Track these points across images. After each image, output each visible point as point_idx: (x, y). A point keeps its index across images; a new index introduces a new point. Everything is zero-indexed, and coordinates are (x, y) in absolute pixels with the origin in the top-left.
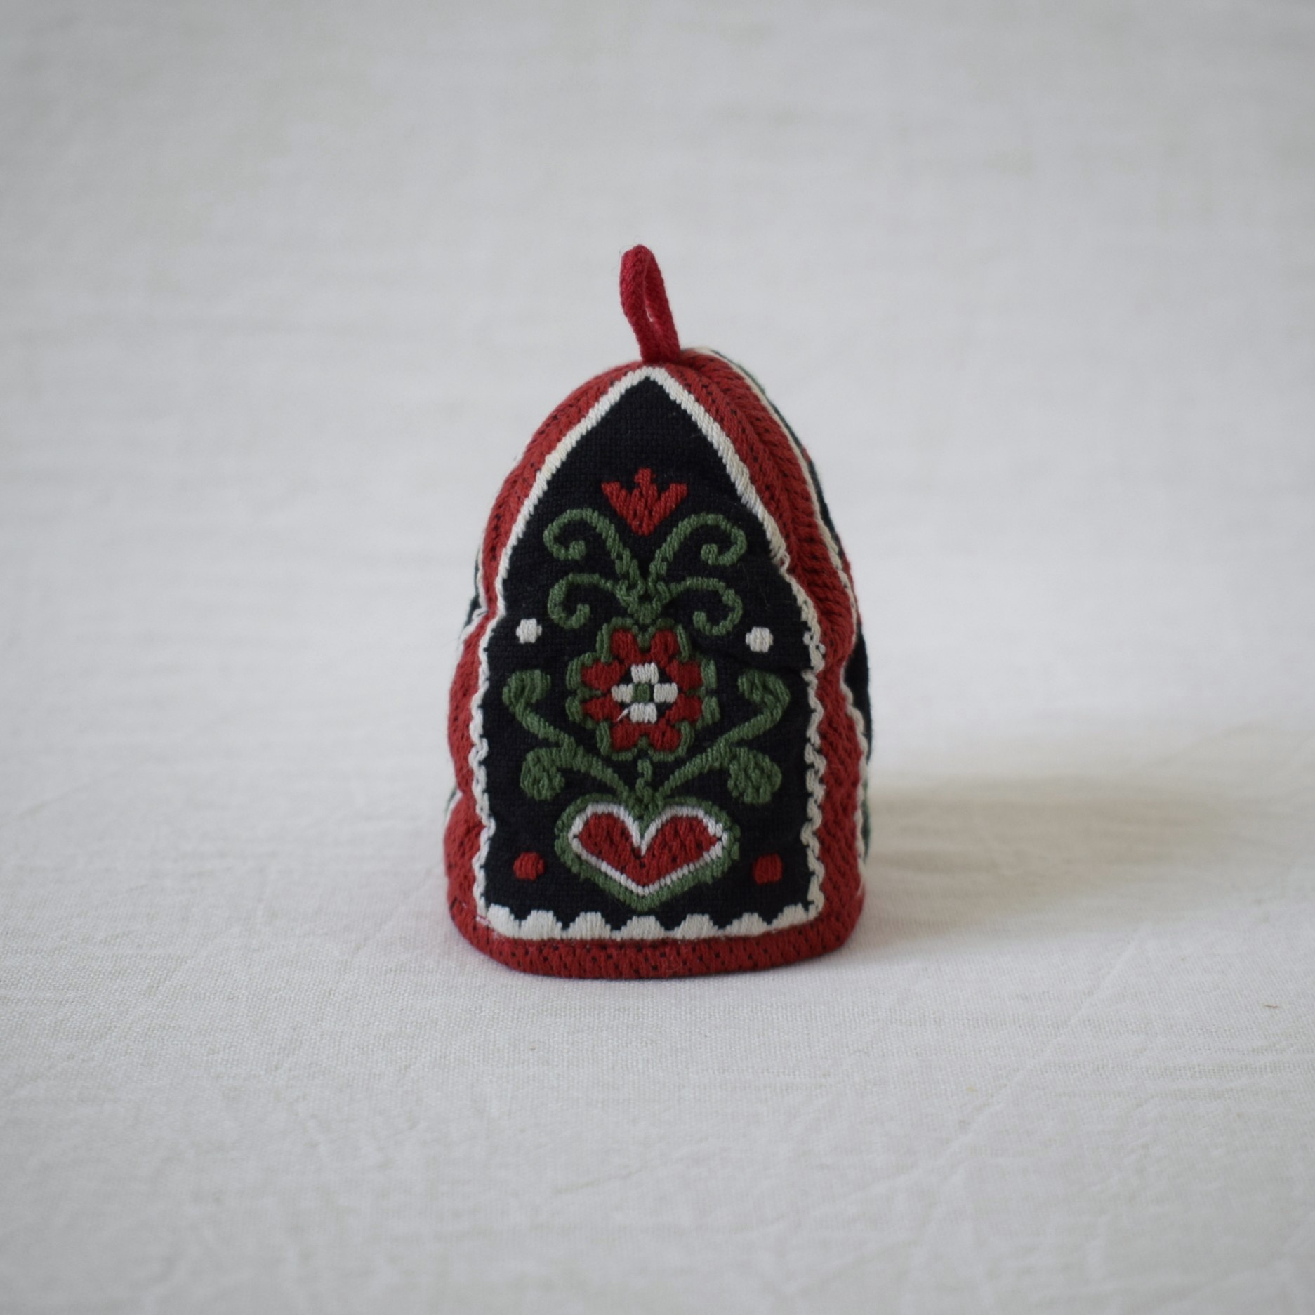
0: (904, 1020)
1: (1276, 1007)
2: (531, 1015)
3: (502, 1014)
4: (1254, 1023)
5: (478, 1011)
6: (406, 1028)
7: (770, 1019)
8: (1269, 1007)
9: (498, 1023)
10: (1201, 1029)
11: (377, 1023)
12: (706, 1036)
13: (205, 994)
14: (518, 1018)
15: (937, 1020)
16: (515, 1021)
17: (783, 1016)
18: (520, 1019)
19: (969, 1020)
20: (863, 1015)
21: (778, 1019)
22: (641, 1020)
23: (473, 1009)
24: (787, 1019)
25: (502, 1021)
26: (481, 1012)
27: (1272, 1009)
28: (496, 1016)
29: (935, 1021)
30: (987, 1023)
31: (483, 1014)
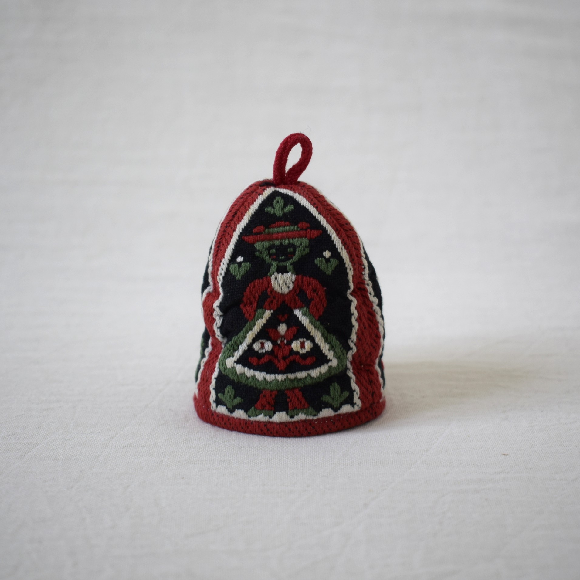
0: (345, 463)
1: (507, 455)
2: (183, 464)
3: (171, 464)
4: (497, 462)
5: (161, 463)
6: (129, 470)
7: (287, 463)
8: (504, 455)
9: (169, 467)
10: (474, 465)
11: (117, 468)
12: (258, 471)
13: (44, 458)
14: (178, 465)
15: (359, 463)
16: (177, 467)
17: (292, 462)
18: (179, 466)
19: (373, 463)
20: (327, 461)
21: (290, 463)
22: (231, 465)
23: (159, 462)
24: (294, 464)
25: (171, 467)
26: (162, 463)
27: (506, 456)
28: (168, 465)
29: (358, 463)
30: (381, 464)
31: (163, 464)
